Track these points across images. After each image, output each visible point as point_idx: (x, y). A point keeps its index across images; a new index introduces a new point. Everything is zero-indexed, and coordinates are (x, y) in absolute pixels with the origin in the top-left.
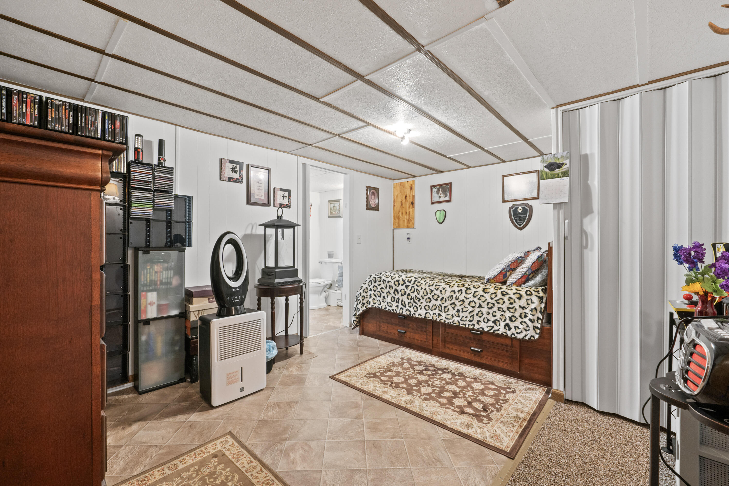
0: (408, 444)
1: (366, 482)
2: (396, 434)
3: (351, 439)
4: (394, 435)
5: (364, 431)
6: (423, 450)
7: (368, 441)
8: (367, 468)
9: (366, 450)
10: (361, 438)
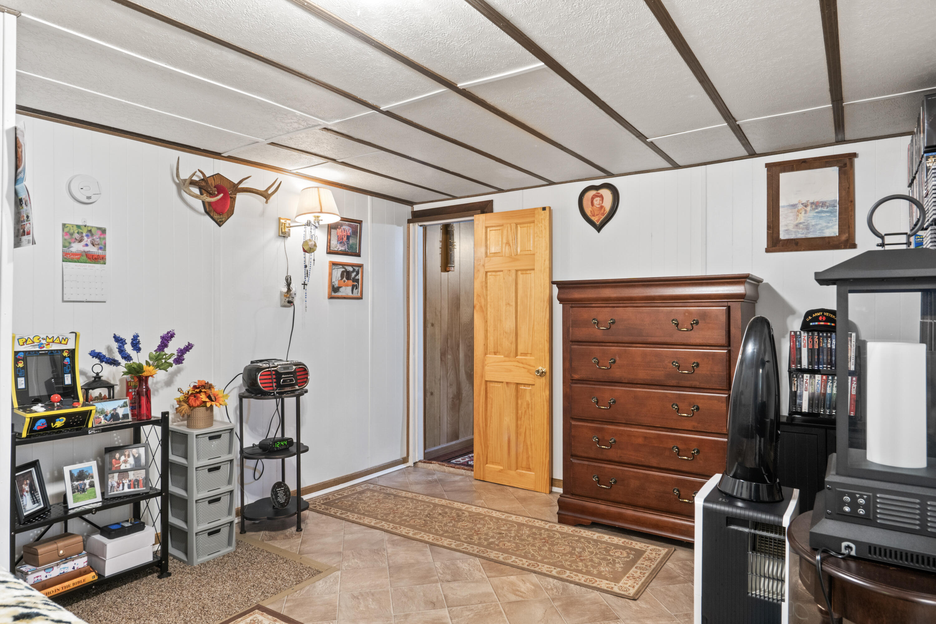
0: (388, 610)
1: (439, 575)
2: (402, 620)
3: (466, 608)
4: (406, 619)
5: (451, 619)
6: (369, 606)
7: (443, 607)
8: (439, 584)
9: (444, 598)
10: (453, 610)
